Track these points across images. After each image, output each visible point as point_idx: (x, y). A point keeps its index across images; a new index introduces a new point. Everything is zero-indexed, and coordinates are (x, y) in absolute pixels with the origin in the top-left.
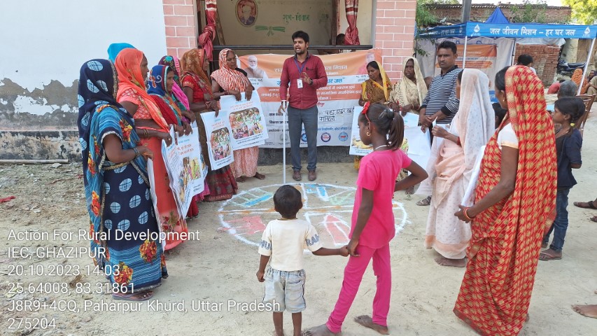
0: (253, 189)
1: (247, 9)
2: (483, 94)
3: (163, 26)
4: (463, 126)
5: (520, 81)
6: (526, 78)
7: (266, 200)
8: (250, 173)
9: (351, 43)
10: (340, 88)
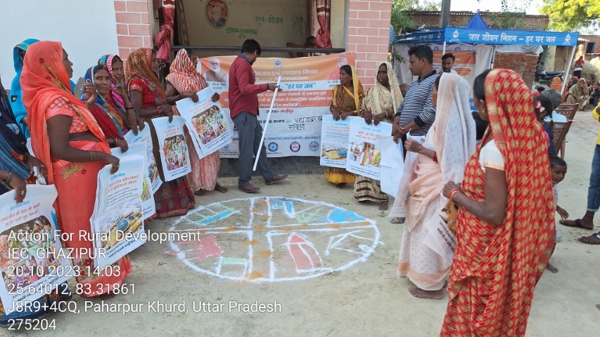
0: (213, 204)
1: (217, 10)
2: (463, 103)
4: (440, 139)
5: (502, 89)
6: (511, 85)
7: (225, 217)
8: (209, 186)
9: (323, 46)
10: (310, 94)
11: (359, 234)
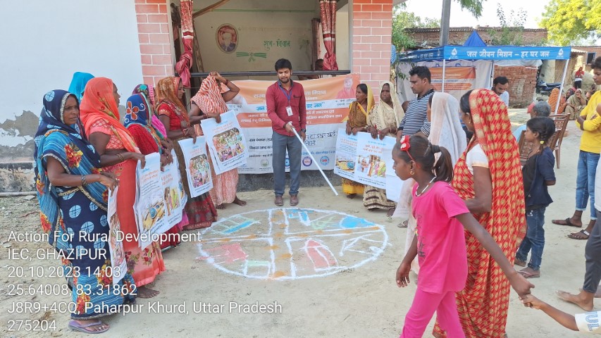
0: (234, 216)
1: (228, 36)
2: (453, 117)
3: (139, 54)
5: (484, 103)
7: (246, 227)
8: (229, 199)
9: (330, 68)
10: (320, 112)
11: (370, 238)
